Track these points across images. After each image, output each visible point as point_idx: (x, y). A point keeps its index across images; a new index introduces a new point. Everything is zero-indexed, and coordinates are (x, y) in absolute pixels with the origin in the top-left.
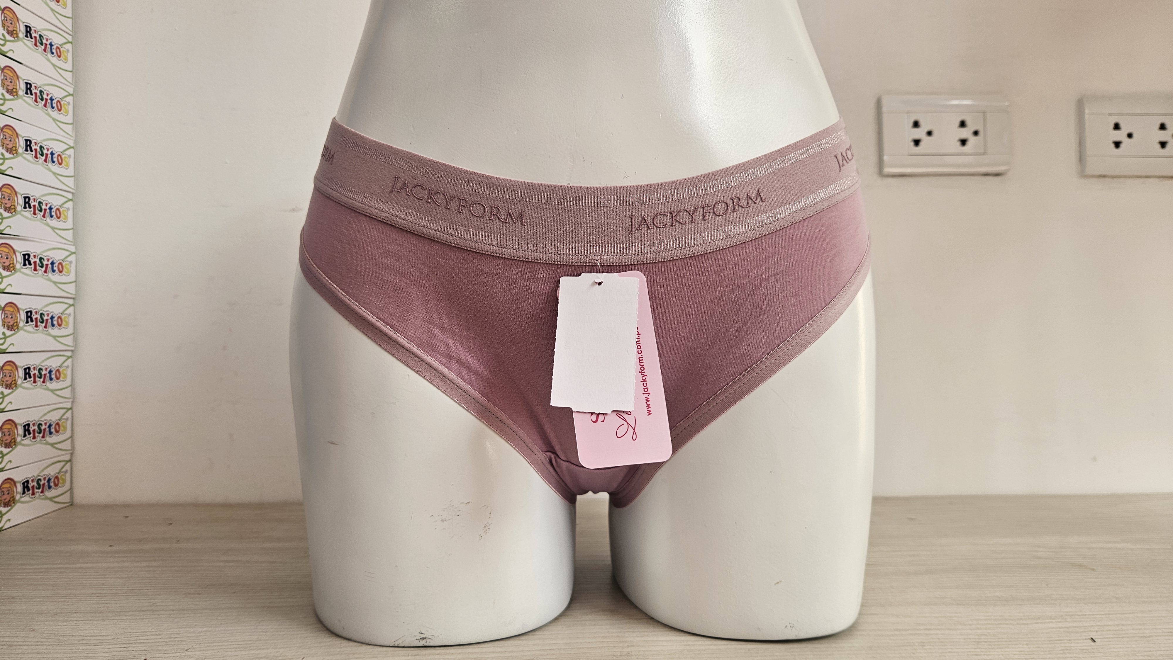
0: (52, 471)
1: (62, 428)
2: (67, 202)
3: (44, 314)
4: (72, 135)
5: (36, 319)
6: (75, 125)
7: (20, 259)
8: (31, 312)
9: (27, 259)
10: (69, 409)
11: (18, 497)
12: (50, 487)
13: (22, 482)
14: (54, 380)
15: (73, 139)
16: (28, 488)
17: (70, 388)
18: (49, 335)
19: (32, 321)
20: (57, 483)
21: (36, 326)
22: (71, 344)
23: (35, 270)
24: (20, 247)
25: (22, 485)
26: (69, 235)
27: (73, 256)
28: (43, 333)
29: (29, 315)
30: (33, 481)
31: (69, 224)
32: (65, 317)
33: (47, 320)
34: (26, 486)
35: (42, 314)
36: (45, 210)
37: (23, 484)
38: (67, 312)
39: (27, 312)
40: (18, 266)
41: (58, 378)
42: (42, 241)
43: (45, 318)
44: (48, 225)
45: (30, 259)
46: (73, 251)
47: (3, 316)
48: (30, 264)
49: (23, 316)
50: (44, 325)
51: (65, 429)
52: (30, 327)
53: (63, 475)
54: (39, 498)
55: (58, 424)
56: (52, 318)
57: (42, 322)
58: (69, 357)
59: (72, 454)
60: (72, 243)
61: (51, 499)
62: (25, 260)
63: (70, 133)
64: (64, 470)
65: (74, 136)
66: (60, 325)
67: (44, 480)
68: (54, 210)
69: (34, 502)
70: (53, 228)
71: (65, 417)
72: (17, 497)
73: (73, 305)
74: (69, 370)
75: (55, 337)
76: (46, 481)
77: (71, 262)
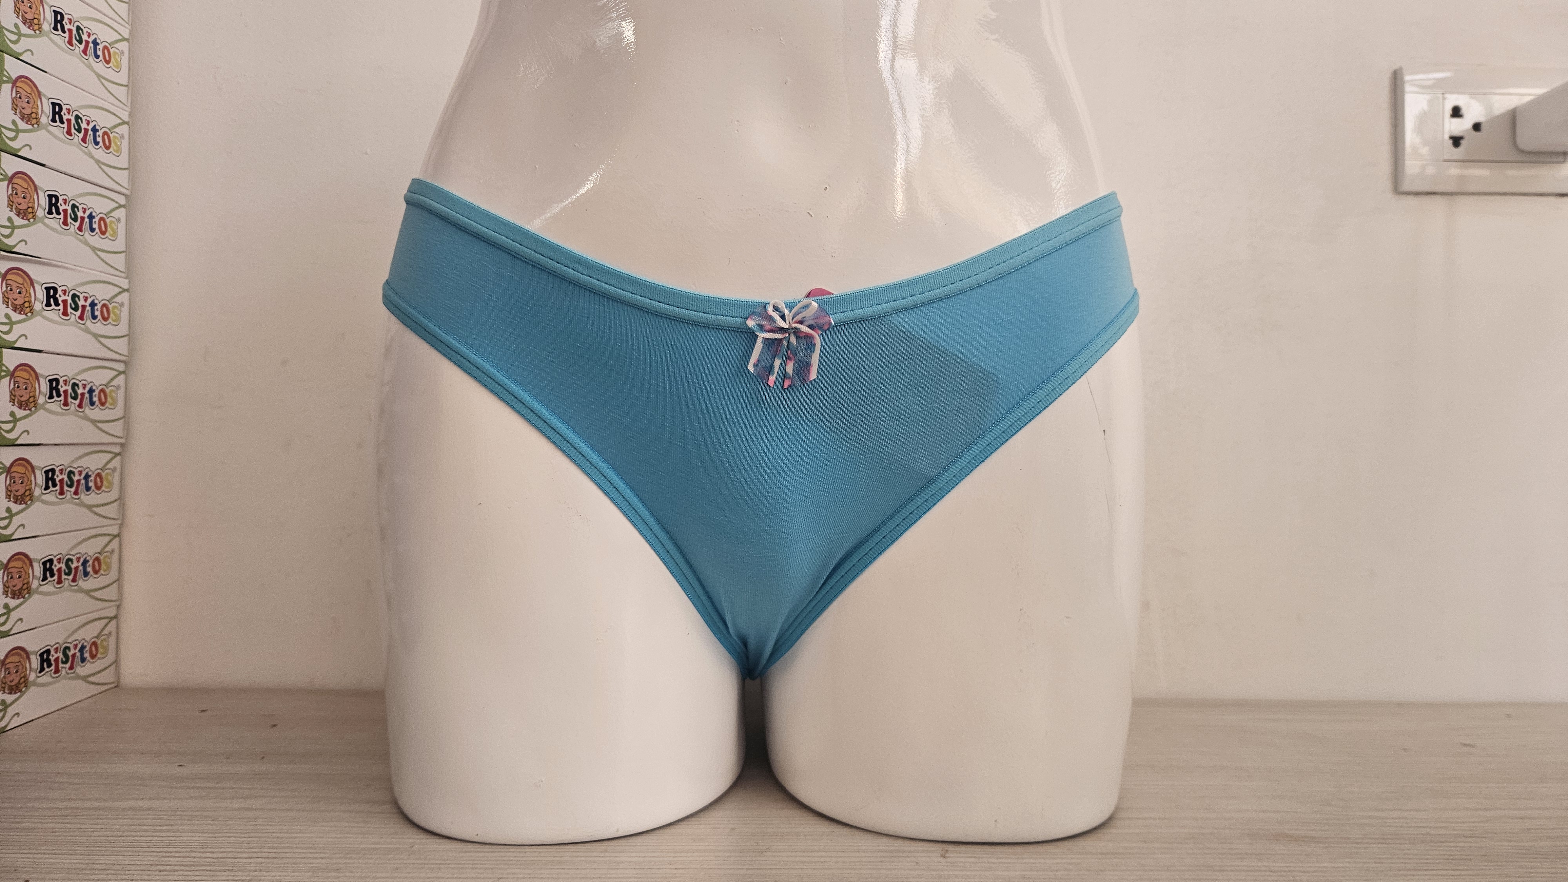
0: (87, 634)
1: (103, 567)
2: (117, 208)
3: (77, 385)
4: (125, 102)
5: (66, 392)
6: (131, 89)
7: (41, 294)
8: (57, 380)
9: (51, 294)
10: (115, 536)
11: (32, 677)
12: (83, 660)
13: (39, 653)
14: (92, 490)
15: (128, 109)
16: (49, 662)
17: (115, 504)
18: (86, 418)
19: (59, 395)
20: (94, 652)
21: (66, 404)
22: (120, 435)
23: (65, 313)
24: (42, 276)
25: (39, 658)
26: (119, 261)
27: (126, 294)
28: (76, 416)
29: (54, 385)
30: (56, 650)
31: (120, 244)
32: (111, 391)
33: (83, 394)
34: (45, 658)
35: (75, 385)
36: (83, 218)
37: (42, 655)
38: (114, 383)
39: (51, 381)
40: (38, 306)
41: (98, 488)
42: (77, 268)
43: (80, 391)
44: (86, 243)
45: (57, 296)
46: (126, 287)
47: (12, 386)
48: (57, 304)
49: (45, 387)
50: (77, 402)
51: (109, 567)
52: (55, 406)
53: (105, 640)
54: (65, 678)
55: (97, 559)
56: (91, 391)
57: (75, 398)
58: (117, 454)
59: (118, 607)
60: (123, 275)
61: (85, 678)
62: (48, 297)
63: (123, 98)
64: (105, 632)
65: (129, 104)
66: (103, 404)
67: (75, 648)
68: (96, 219)
69: (57, 685)
70: (94, 249)
71: (108, 549)
72: (30, 677)
73: (123, 372)
74: (117, 475)
75: (94, 422)
76: (77, 651)
77: (122, 305)
